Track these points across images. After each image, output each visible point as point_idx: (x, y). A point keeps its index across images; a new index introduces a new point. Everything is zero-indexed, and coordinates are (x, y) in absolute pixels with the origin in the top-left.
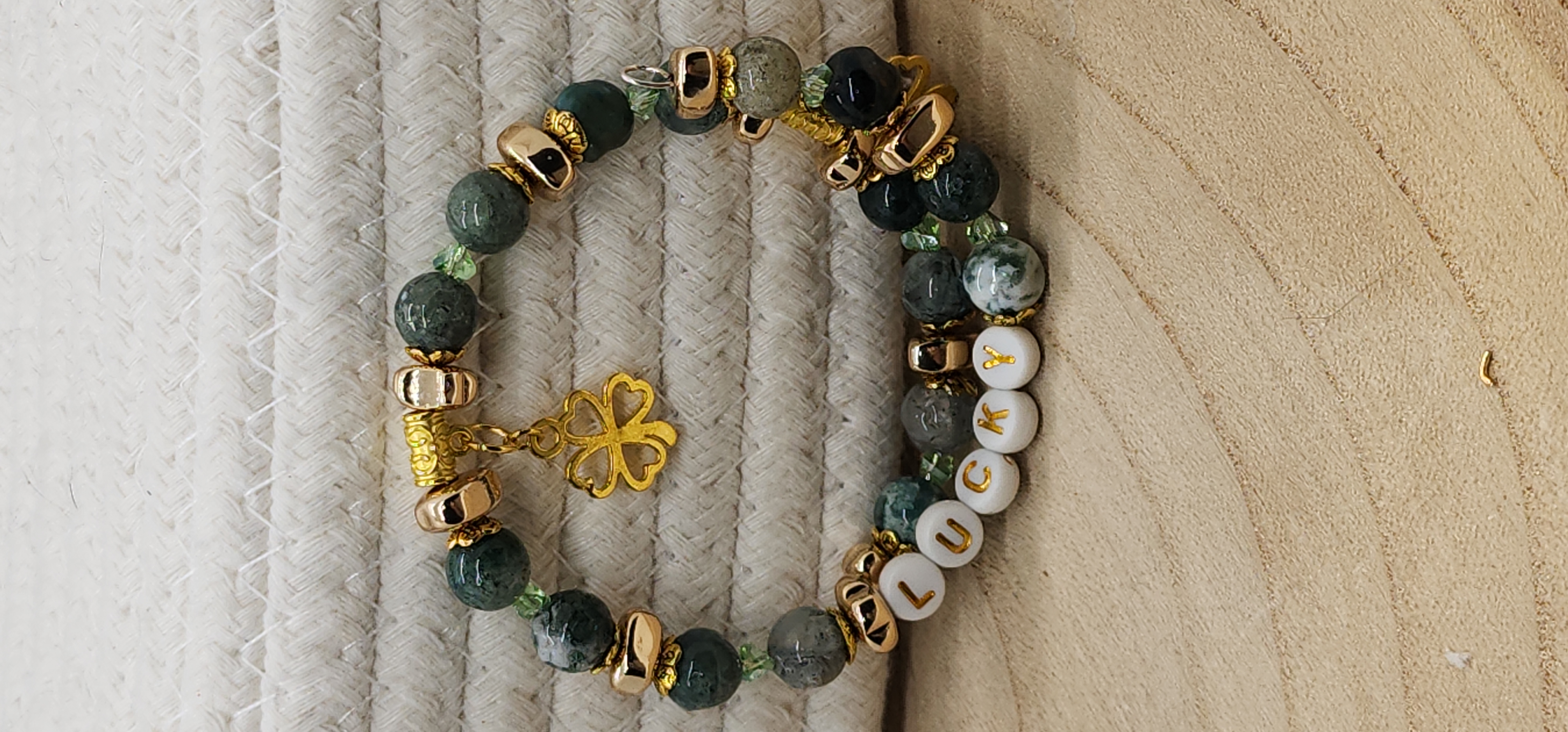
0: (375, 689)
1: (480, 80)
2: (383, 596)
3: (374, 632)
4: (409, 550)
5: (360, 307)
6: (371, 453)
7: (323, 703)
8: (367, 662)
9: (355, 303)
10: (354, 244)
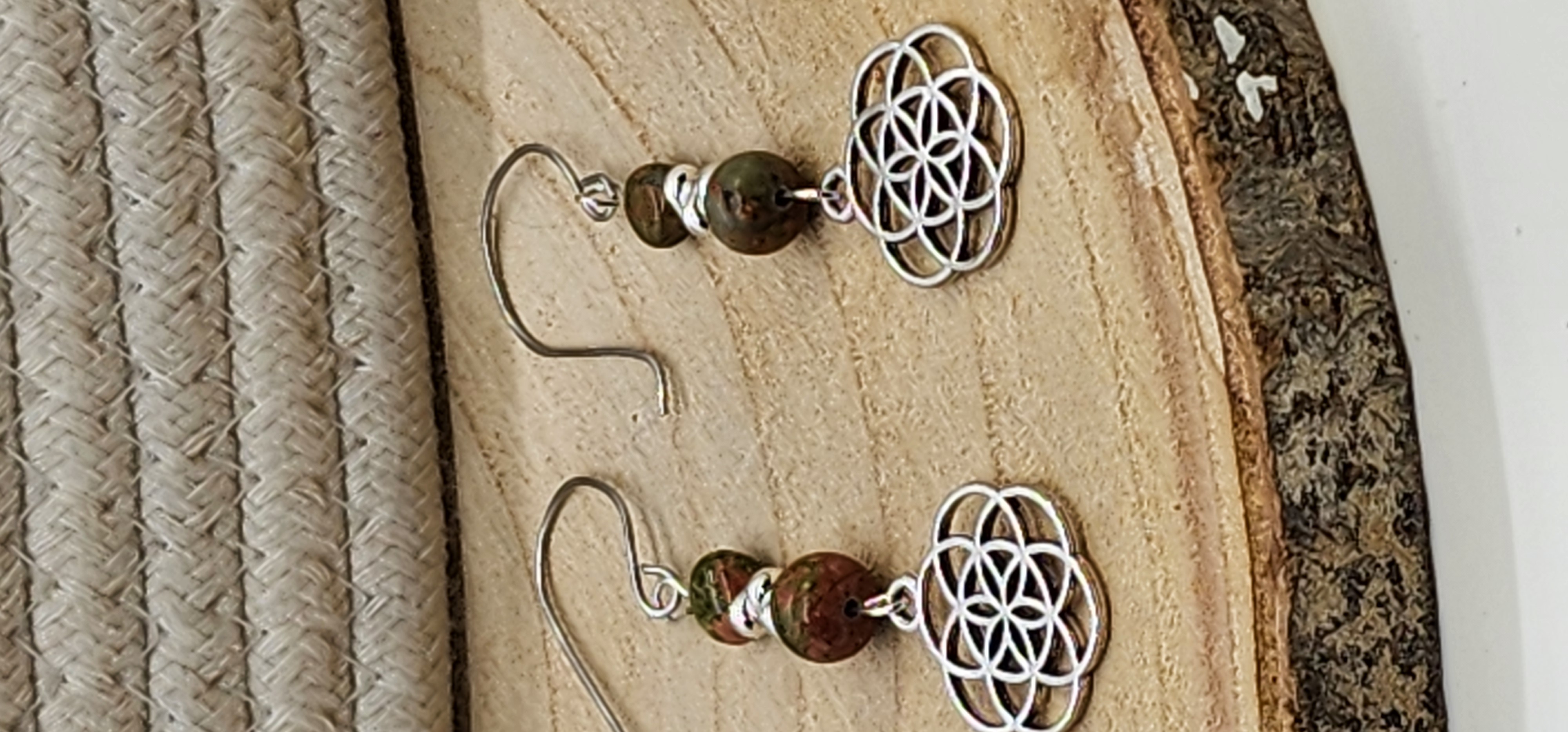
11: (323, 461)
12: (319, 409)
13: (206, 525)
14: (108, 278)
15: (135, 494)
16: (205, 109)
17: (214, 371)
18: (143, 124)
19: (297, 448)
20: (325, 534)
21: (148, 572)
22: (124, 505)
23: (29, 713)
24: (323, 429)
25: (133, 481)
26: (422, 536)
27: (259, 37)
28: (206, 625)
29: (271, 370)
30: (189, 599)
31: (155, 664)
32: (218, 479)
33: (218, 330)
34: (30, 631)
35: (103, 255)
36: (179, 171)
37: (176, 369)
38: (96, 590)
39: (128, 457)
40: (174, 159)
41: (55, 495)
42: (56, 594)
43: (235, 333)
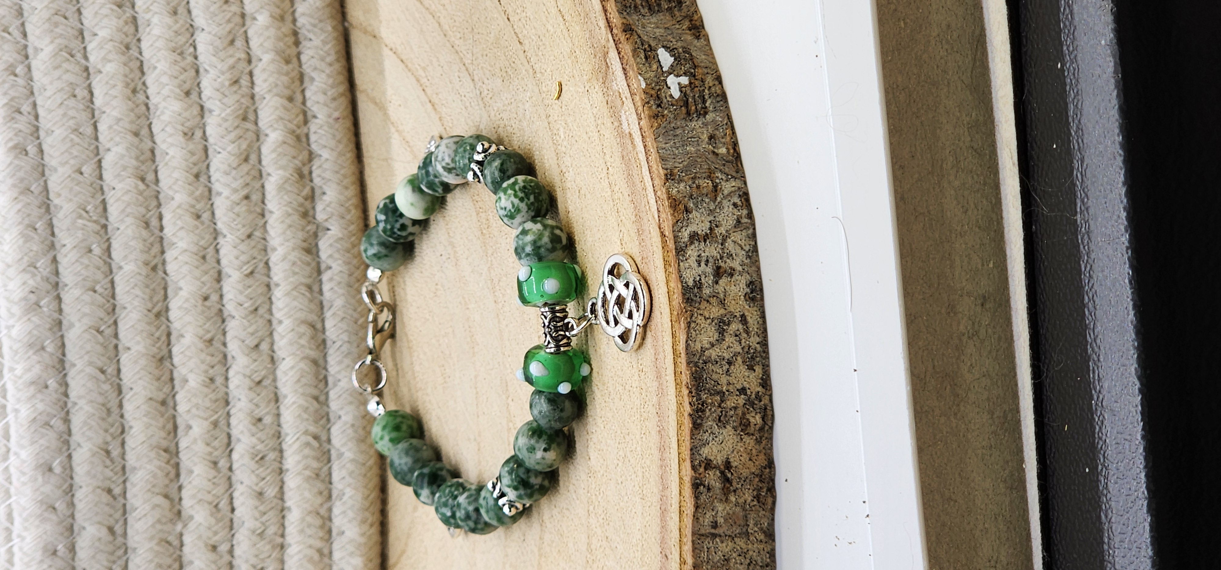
0: (70, 405)
1: (86, 58)
2: (67, 352)
3: (64, 372)
4: (77, 325)
5: (32, 192)
6: (49, 272)
7: (40, 414)
8: (62, 389)
9: (29, 190)
10: (25, 157)
11: (310, 277)
12: (308, 251)
13: (254, 308)
14: (206, 189)
15: (220, 292)
16: (253, 108)
17: (257, 234)
18: (223, 115)
19: (297, 270)
20: (311, 311)
21: (227, 329)
22: (214, 297)
23: (170, 396)
24: (311, 261)
25: (218, 286)
26: (360, 313)
27: (280, 73)
28: (254, 355)
29: (284, 233)
30: (246, 342)
31: (231, 373)
32: (259, 285)
33: (259, 214)
34: (170, 357)
35: (203, 179)
36: (240, 137)
37: (239, 233)
38: (201, 338)
39: (216, 275)
40: (238, 132)
41: (181, 293)
42: (183, 340)
43: (267, 215)
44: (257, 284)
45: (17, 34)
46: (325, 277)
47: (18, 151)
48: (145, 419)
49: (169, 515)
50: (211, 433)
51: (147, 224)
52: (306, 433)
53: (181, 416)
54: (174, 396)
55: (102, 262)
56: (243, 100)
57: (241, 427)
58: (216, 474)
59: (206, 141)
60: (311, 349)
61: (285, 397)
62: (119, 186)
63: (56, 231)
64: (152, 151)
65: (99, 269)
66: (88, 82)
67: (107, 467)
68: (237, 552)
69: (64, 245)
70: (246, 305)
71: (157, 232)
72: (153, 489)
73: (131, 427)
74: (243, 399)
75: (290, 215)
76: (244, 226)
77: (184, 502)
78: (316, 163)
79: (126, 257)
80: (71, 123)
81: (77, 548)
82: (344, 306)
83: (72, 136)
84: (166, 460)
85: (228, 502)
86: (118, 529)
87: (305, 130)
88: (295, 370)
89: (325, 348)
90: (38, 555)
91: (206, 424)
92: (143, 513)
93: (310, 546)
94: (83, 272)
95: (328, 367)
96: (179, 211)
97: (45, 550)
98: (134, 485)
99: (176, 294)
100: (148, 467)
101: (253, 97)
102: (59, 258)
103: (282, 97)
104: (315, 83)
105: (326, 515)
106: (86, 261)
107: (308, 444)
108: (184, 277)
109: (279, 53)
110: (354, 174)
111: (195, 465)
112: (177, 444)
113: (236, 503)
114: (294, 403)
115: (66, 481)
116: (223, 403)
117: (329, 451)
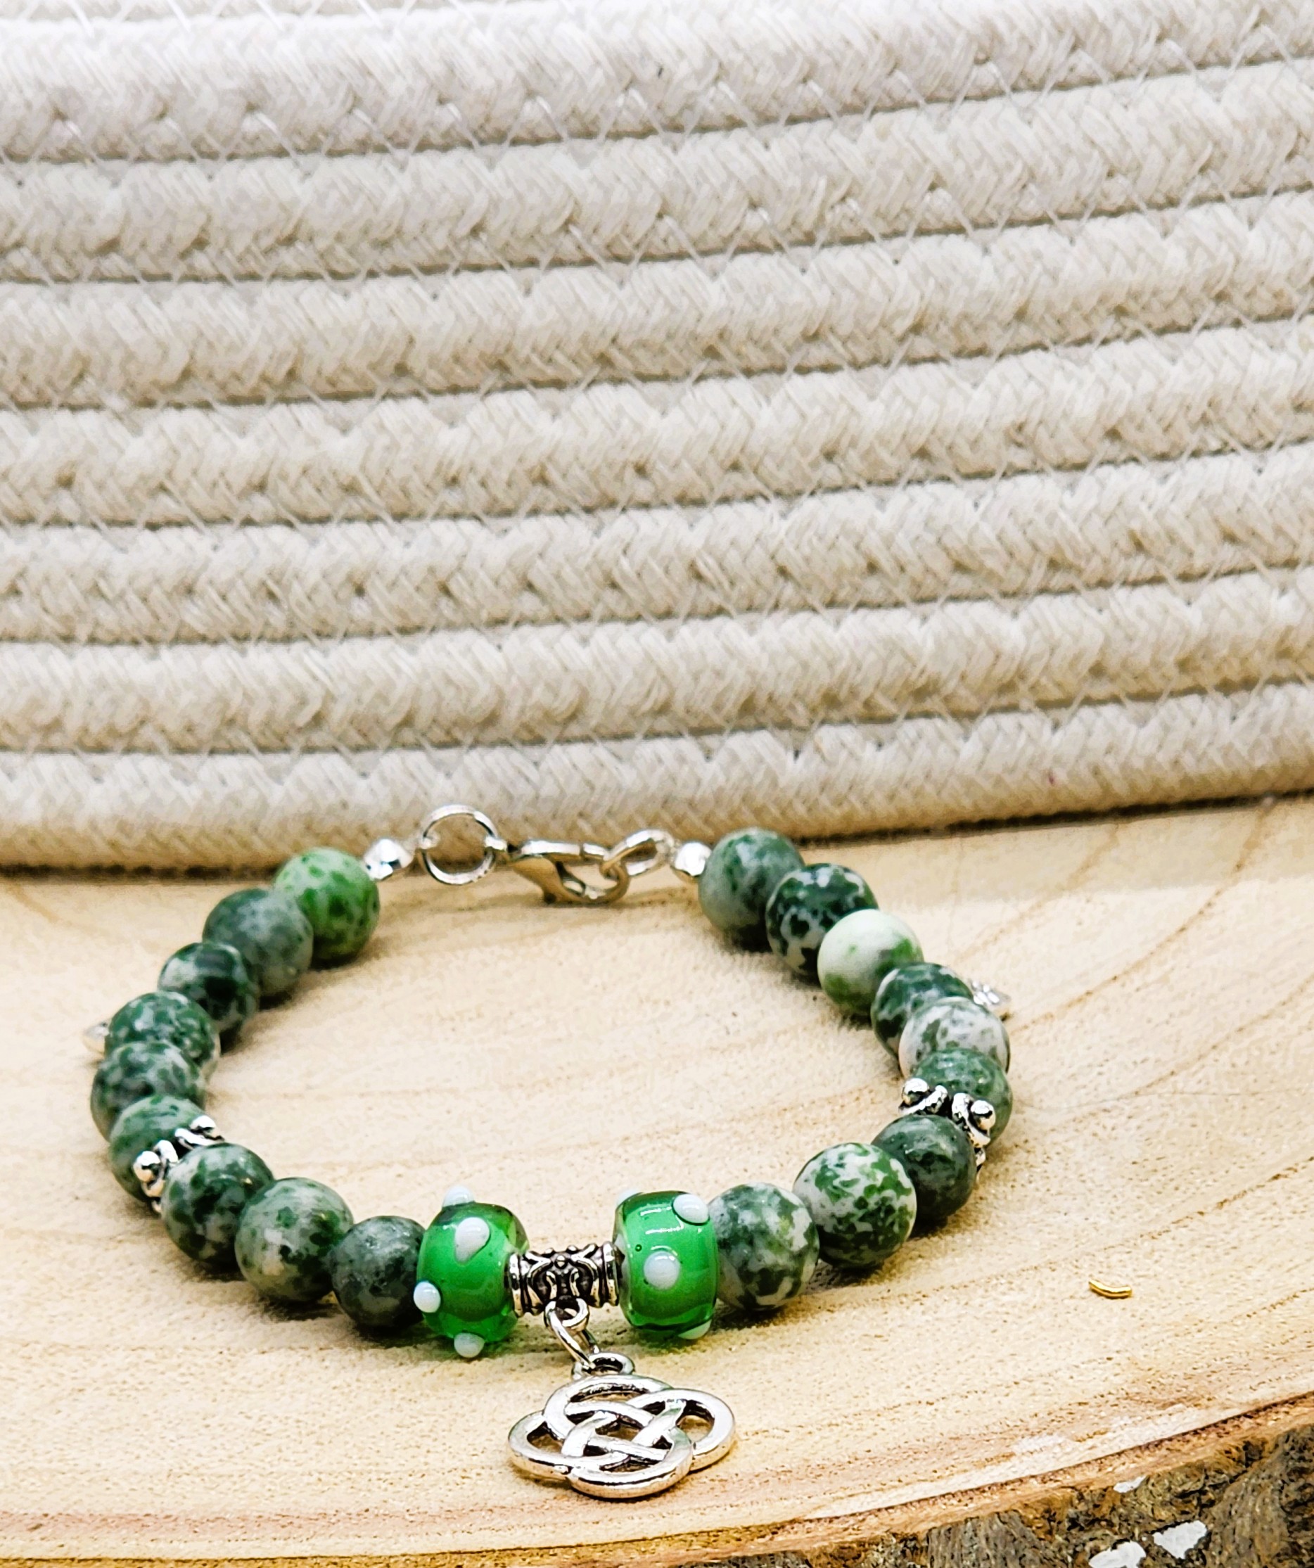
0: (400, 154)
1: (1199, 201)
2: (522, 149)
3: (475, 143)
4: (585, 174)
5: (891, 73)
6: (705, 111)
7: (380, 87)
8: (436, 139)
9: (896, 67)
10: (971, 59)
11: (688, 711)
12: (748, 707)
13: (619, 580)
14: (894, 476)
15: (654, 503)
16: (1078, 584)
17: (789, 591)
18: (1063, 515)
19: (705, 680)
20: (609, 712)
21: (569, 518)
22: (643, 490)
23: (416, 386)
24: (724, 712)
25: (669, 498)
26: (603, 824)
28: (509, 580)
29: (790, 652)
30: (539, 563)
31: (467, 526)
32: (669, 593)
33: (834, 595)
34: (507, 387)
35: (917, 467)
36: (1011, 554)
37: (792, 550)
38: (550, 458)
39: (694, 494)
40: (1025, 551)
41: (654, 414)
42: (545, 416)
43: (832, 614)
44: (674, 590)
45: (1255, 43)
46: (687, 745)
47: (987, 43)
48: (365, 327)
49: (143, 381)
50: (331, 480)
51: (813, 337)
52: (329, 697)
53: (372, 408)
54: (418, 394)
55: (726, 234)
56: (1096, 562)
57: (344, 548)
58: (237, 488)
59: (1004, 475)
60: (522, 711)
61: (413, 650)
62: (902, 273)
63: (801, 128)
64: (981, 352)
65: (711, 225)
66: (1143, 206)
67: (256, 238)
68: (57, 536)
69: (767, 147)
70: (625, 562)
71: (796, 360)
72: (204, 344)
73: (346, 295)
74: (409, 554)
75: (831, 666)
76: (807, 560)
77: (172, 414)
78: (948, 727)
79: (739, 287)
80: (1048, 166)
81: (69, 168)
82: (619, 789)
83: (1018, 169)
84: (269, 374)
85: (171, 516)
86: (114, 263)
87: (1025, 704)
88: (474, 673)
89: (524, 743)
90: (55, 79)
91: (351, 468)
92: (150, 321)
93: (67, 704)
94: (706, 189)
95: (480, 750)
96: (843, 411)
97: (67, 93)
98: (213, 300)
99: (650, 403)
100: (256, 334)
101: (1104, 584)
102: (737, 133)
103: (1102, 651)
104: (1133, 729)
105: (138, 742)
106: (731, 194)
107: (303, 702)
108: (691, 421)
109: (1205, 646)
110: (924, 814)
111: (259, 441)
112: (307, 399)
113: (168, 534)
114: (398, 670)
115: (225, 143)
116: (400, 507)
117: (287, 749)
